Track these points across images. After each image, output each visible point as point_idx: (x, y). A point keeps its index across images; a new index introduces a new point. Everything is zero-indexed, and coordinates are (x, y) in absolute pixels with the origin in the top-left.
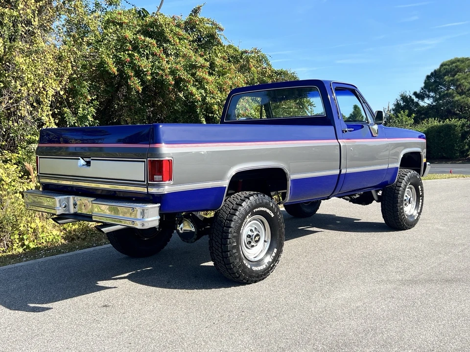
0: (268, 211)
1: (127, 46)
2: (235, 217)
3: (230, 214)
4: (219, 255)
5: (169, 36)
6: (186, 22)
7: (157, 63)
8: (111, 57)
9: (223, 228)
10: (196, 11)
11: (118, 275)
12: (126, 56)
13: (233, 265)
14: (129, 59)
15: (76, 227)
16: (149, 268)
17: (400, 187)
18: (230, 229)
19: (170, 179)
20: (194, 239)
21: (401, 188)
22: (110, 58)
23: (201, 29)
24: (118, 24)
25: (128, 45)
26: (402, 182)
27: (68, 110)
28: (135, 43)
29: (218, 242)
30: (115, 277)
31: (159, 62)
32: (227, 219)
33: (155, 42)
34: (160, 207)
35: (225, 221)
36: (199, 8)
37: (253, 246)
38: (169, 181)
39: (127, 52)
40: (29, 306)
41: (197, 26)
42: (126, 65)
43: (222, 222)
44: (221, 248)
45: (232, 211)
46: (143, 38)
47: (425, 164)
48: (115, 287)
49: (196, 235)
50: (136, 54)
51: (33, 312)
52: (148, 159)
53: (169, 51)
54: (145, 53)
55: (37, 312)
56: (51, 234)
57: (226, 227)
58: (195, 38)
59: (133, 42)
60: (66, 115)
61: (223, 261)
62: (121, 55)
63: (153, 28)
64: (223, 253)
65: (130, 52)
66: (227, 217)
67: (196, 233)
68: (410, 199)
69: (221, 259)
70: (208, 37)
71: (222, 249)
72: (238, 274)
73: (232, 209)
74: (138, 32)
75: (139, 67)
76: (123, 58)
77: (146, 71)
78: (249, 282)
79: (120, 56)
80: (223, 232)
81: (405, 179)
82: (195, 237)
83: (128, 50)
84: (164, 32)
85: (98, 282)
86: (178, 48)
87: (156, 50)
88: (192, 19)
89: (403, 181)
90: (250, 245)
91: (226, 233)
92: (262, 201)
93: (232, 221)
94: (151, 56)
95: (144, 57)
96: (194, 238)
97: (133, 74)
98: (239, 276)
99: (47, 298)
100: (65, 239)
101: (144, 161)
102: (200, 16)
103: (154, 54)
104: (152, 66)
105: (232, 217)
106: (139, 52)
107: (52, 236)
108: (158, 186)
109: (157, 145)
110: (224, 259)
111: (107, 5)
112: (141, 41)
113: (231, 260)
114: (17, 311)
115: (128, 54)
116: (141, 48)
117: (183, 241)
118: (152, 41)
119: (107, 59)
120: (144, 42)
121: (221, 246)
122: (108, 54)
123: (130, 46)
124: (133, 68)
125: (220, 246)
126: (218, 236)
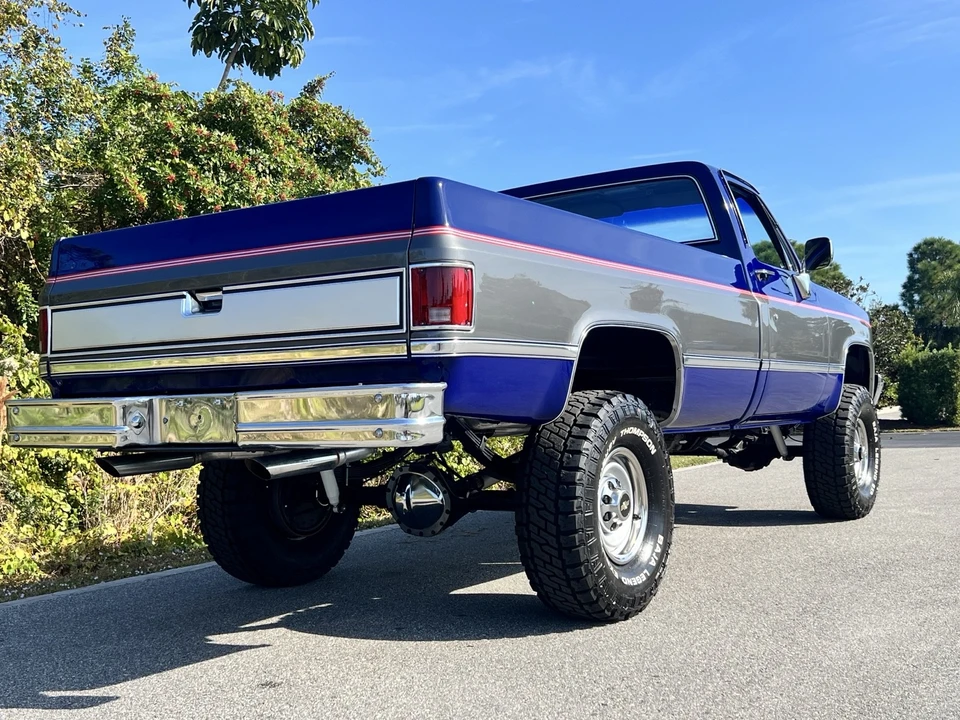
0: (646, 438)
1: (169, 147)
2: (586, 444)
3: (574, 436)
4: (548, 544)
5: (264, 132)
6: (293, 109)
7: (236, 186)
8: (134, 168)
9: (559, 473)
10: (312, 89)
11: (252, 622)
12: (168, 170)
13: (586, 568)
14: (173, 175)
15: (70, 541)
16: (323, 605)
17: (847, 419)
18: (579, 475)
19: (468, 321)
20: (441, 523)
21: (848, 423)
22: (129, 169)
23: (325, 126)
24: (150, 99)
25: (172, 145)
26: (847, 410)
27: (26, 288)
28: (188, 142)
29: (545, 508)
30: (247, 626)
31: (241, 185)
32: (565, 450)
33: (233, 142)
34: (446, 392)
35: (563, 454)
36: (319, 82)
37: (614, 526)
38: (466, 324)
39: (169, 161)
40: (44, 697)
41: (315, 120)
42: (168, 189)
43: (553, 458)
44: (556, 523)
45: (576, 431)
46: (205, 132)
47: (876, 377)
48: (264, 646)
49: (447, 512)
50: (190, 166)
51: (65, 708)
52: (411, 267)
53: (260, 165)
54: (211, 164)
55: (76, 708)
56: (13, 557)
57: (565, 468)
58: (313, 143)
59: (183, 139)
60: (20, 298)
61: (560, 557)
62: (155, 167)
63: (227, 114)
64: (562, 538)
65: (177, 160)
66: (565, 444)
67: (447, 507)
68: (860, 449)
69: (555, 553)
70: (340, 143)
71: (558, 526)
72: (595, 591)
73: (575, 424)
74: (194, 120)
75: (198, 192)
76: (160, 173)
77: (212, 204)
78: (616, 615)
79: (152, 169)
80: (560, 481)
81: (853, 402)
82: (445, 517)
83: (171, 157)
84: (251, 122)
85: (210, 637)
86: (279, 160)
87: (235, 159)
88: (307, 104)
89: (851, 407)
90: (609, 523)
91: (568, 484)
92: (636, 411)
93: (580, 452)
94: (223, 172)
95: (209, 172)
96: (441, 520)
97: (183, 208)
98: (598, 599)
99: (91, 678)
100: (47, 568)
101: (400, 274)
102: (320, 100)
103: (229, 168)
104: (226, 193)
105: (581, 445)
106: (196, 162)
107: (15, 562)
108: (436, 335)
109: (437, 230)
110: (564, 552)
111: (107, 75)
112: (201, 138)
113: (581, 554)
114: (15, 710)
115: (171, 165)
116: (202, 153)
117: (409, 532)
118: (227, 139)
119: (125, 174)
120: (208, 140)
121: (556, 519)
122: (126, 162)
123: (176, 148)
124: (182, 196)
125: (551, 518)
126: (545, 494)
